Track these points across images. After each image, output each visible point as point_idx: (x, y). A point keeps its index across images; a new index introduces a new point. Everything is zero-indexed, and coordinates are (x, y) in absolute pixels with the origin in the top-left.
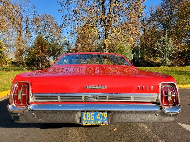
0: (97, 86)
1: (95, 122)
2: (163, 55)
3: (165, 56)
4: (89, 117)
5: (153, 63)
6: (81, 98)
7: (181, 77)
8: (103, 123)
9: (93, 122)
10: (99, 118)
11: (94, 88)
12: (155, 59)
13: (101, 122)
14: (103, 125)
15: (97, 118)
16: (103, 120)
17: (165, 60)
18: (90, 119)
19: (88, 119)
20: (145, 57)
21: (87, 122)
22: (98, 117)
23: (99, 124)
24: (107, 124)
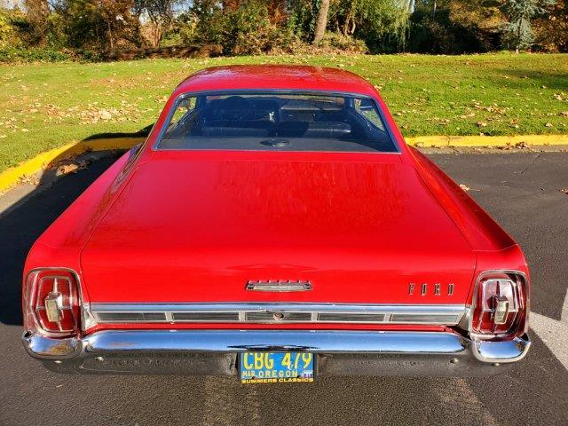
0: (283, 284)
1: (277, 374)
2: (517, 9)
3: (522, 14)
4: (259, 363)
5: (478, 29)
6: (235, 316)
7: (559, 98)
8: (298, 377)
9: (271, 374)
10: (289, 363)
11: (274, 288)
12: (488, 16)
13: (295, 374)
14: (299, 380)
15: (284, 363)
16: (299, 368)
17: (519, 28)
18: (261, 367)
19: (257, 367)
20: (456, 6)
21: (253, 375)
22: (287, 361)
23: (287, 379)
24: (311, 380)
